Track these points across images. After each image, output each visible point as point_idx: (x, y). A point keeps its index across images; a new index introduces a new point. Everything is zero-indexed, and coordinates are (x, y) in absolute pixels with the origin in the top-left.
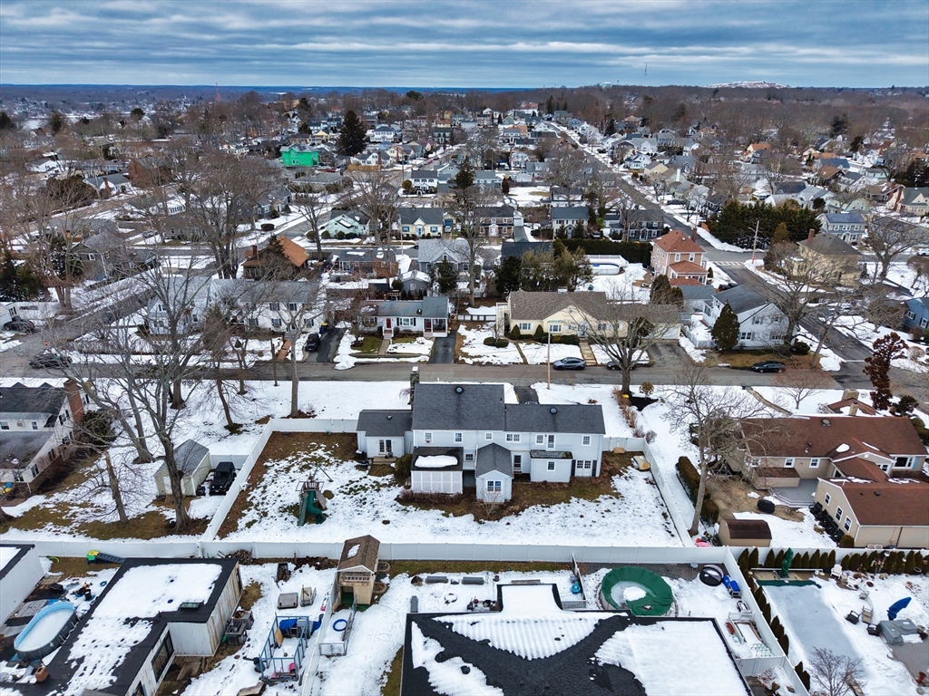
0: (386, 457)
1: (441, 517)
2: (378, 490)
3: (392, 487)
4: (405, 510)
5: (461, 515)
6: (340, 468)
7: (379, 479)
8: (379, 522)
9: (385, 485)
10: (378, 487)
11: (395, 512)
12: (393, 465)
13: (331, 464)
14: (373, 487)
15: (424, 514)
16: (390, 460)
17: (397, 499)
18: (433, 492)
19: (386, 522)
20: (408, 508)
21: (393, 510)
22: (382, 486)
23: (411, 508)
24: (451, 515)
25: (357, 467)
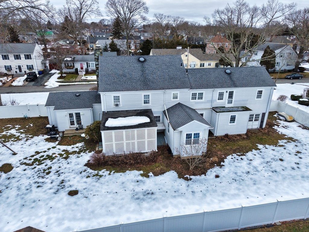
0: (77, 129)
1: (140, 178)
2: (66, 158)
3: (82, 154)
4: (97, 175)
5: (162, 173)
6: (29, 142)
7: (69, 148)
8: (64, 194)
9: (74, 152)
10: (67, 155)
11: (85, 179)
12: (83, 135)
13: (21, 140)
14: (61, 155)
15: (120, 177)
16: (81, 131)
17: (88, 165)
18: (127, 152)
19: (73, 193)
20: (101, 173)
21: (82, 177)
22: (71, 154)
23: (104, 172)
24: (151, 174)
25: (47, 140)
